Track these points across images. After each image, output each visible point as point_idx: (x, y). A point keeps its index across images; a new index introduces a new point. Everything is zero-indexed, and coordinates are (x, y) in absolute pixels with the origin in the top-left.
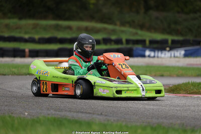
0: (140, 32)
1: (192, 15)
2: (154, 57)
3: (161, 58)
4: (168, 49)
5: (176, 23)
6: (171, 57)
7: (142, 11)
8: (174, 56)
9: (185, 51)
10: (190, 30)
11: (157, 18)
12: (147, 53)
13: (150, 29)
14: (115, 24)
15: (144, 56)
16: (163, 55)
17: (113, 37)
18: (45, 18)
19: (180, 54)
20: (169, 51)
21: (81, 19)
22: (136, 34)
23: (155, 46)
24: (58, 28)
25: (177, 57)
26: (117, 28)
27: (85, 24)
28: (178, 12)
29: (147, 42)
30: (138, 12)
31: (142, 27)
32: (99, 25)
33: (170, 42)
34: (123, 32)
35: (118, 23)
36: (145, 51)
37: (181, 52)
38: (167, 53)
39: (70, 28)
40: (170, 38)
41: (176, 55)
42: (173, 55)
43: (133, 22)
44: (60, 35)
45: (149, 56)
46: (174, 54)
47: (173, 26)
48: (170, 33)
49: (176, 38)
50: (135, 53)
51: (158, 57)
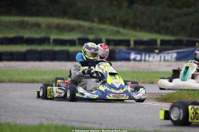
0: (122, 30)
1: (185, 10)
2: (141, 60)
3: (148, 61)
4: (157, 51)
5: (166, 19)
6: (160, 60)
7: (125, 4)
8: (165, 60)
9: (178, 53)
10: (183, 28)
11: (143, 13)
12: (133, 56)
13: (135, 27)
14: (93, 21)
15: (128, 60)
16: (151, 59)
17: (91, 37)
18: (8, 13)
19: (171, 57)
20: (158, 54)
21: (51, 15)
22: (118, 32)
23: (142, 47)
24: (23, 25)
25: (168, 61)
26: (95, 25)
27: (56, 21)
28: (169, 6)
29: (132, 43)
30: (119, 6)
31: (125, 24)
32: (73, 22)
33: (159, 42)
34: (102, 30)
35: (96, 19)
36: (130, 53)
37: (172, 55)
38: (156, 55)
39: (38, 25)
40: (159, 38)
41: (166, 58)
42: (163, 59)
43: (115, 18)
44: (27, 35)
45: (134, 60)
46: (165, 57)
47: (162, 23)
48: (158, 32)
49: (166, 38)
50: (117, 56)
51: (145, 61)
